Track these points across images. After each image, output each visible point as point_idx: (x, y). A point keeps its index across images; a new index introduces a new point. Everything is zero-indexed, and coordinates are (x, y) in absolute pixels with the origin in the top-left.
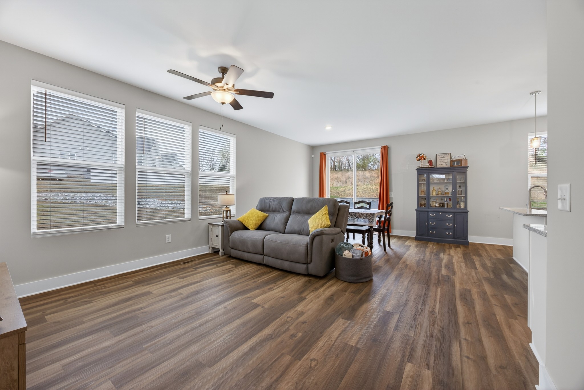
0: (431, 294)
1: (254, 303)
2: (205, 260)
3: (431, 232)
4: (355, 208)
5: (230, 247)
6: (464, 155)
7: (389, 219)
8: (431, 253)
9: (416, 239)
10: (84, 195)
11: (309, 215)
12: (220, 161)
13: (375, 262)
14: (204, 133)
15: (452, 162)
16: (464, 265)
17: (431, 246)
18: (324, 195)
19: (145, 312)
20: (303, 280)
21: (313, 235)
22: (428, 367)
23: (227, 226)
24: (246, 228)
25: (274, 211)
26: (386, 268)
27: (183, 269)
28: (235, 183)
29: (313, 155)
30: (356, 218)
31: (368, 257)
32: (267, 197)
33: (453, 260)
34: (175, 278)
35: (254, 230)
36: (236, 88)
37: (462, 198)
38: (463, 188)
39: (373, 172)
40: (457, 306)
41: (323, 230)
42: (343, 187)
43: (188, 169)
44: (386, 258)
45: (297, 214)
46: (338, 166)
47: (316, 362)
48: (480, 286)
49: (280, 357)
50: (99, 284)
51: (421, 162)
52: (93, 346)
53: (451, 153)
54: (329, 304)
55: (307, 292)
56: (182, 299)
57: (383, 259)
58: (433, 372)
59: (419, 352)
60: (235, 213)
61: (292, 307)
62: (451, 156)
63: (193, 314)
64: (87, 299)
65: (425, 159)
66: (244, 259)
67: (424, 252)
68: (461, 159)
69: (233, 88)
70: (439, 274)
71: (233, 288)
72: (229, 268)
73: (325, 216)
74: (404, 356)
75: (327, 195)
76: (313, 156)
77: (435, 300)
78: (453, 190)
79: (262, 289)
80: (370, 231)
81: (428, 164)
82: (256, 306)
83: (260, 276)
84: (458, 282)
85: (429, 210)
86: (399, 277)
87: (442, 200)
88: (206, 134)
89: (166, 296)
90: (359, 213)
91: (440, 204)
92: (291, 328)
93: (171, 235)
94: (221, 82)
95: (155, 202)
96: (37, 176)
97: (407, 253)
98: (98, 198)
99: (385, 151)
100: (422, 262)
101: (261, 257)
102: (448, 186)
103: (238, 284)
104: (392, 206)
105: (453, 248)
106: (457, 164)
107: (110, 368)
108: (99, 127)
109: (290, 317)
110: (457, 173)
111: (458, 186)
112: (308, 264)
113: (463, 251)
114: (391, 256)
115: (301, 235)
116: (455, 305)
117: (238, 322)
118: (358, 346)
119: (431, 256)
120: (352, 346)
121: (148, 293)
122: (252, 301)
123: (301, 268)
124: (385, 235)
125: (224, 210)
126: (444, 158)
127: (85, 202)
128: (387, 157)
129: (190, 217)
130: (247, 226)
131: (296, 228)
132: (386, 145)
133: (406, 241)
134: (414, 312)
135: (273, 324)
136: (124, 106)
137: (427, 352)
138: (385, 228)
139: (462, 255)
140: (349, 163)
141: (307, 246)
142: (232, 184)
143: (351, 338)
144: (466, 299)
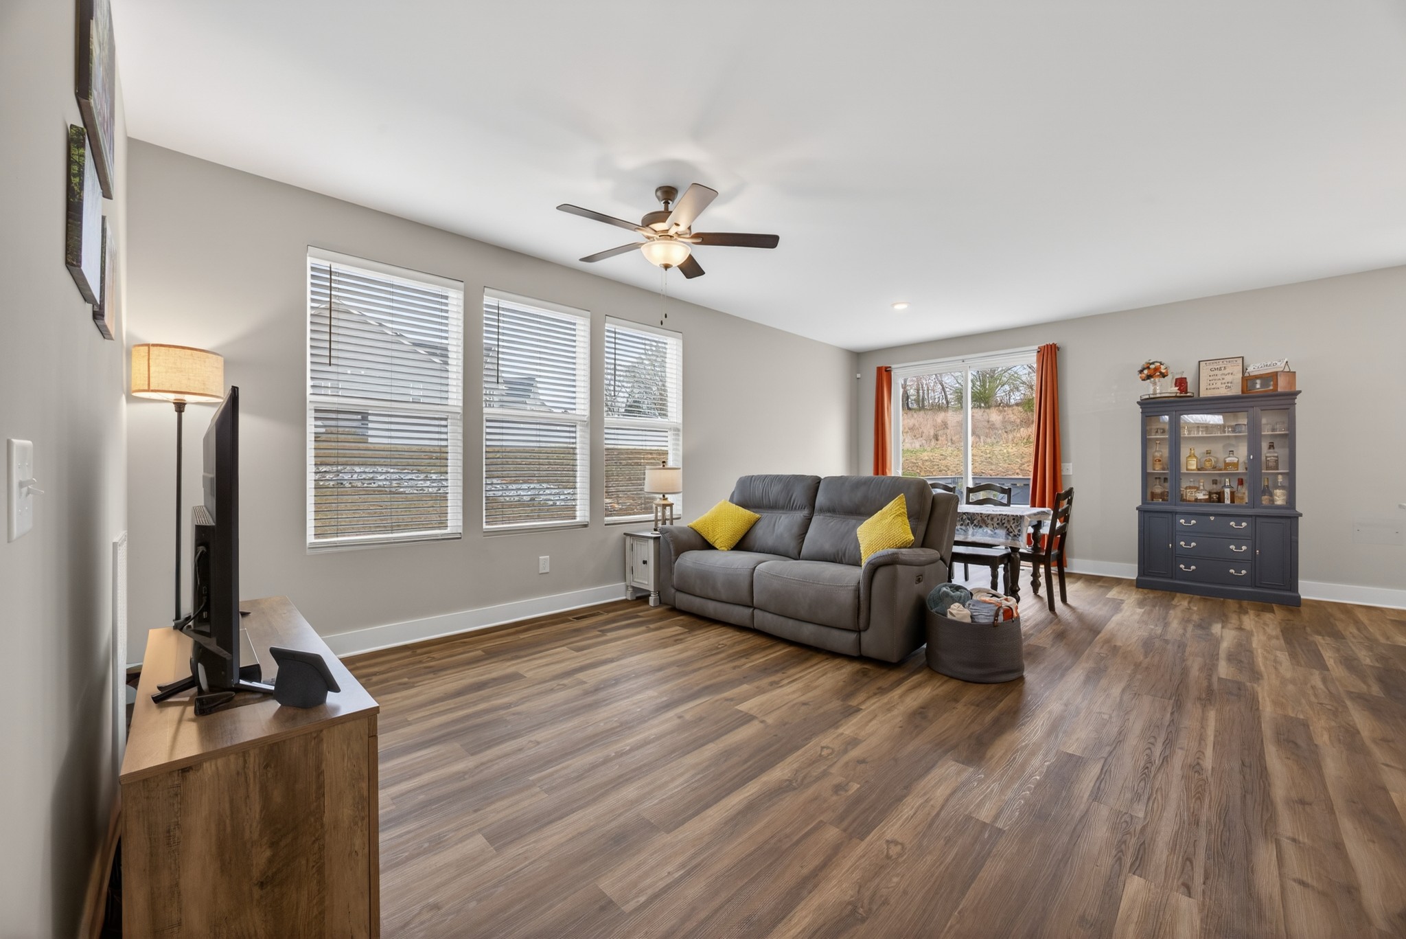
0: (1189, 722)
1: (741, 711)
2: (621, 615)
3: (1182, 566)
4: (968, 503)
5: (673, 586)
6: (1286, 360)
7: (1063, 532)
8: (1185, 621)
9: (1140, 584)
10: (357, 469)
11: (859, 517)
12: (628, 390)
13: (1029, 636)
14: (615, 333)
15: (1247, 380)
16: (1288, 657)
17: (1185, 603)
18: (887, 471)
19: (519, 713)
20: (849, 669)
21: (872, 564)
22: (1188, 890)
23: (669, 540)
24: (708, 546)
25: (773, 507)
26: (1059, 653)
27: (578, 631)
28: (681, 443)
29: (858, 373)
30: (975, 525)
31: (1013, 621)
32: (756, 473)
33: (1251, 643)
34: (565, 648)
35: (728, 550)
36: (694, 231)
37: (1277, 479)
38: (1281, 452)
39: (1009, 410)
40: (1267, 758)
41: (896, 553)
42: (929, 449)
43: (583, 413)
44: (1055, 627)
45: (828, 514)
46: (914, 397)
47: (899, 847)
48: (1337, 711)
49: (815, 829)
50: (419, 651)
51: (1155, 384)
52: (437, 768)
53: (1243, 358)
54: (917, 727)
55: (861, 697)
56: (587, 693)
57: (1049, 631)
58: (1204, 905)
59: (1161, 853)
60: (681, 512)
61: (830, 727)
62: (1245, 364)
63: (615, 725)
64: (406, 680)
65: (1164, 375)
66: (707, 615)
67: (1165, 618)
68: (1277, 372)
69: (688, 231)
70: (1210, 676)
71: (686, 678)
72: (674, 633)
73: (900, 519)
74: (1120, 859)
75: (896, 469)
76: (859, 376)
77: (1202, 739)
78: (1251, 457)
79: (756, 684)
80: (1011, 561)
81: (1176, 389)
82: (748, 718)
83: (748, 654)
84: (1267, 699)
85: (1179, 509)
86: (1095, 675)
87: (1215, 482)
88: (619, 333)
89: (553, 684)
90: (981, 514)
91: (1210, 494)
92: (834, 770)
93: (548, 557)
94: (664, 221)
95: (494, 486)
96: (315, 433)
97: (1113, 618)
98: (383, 477)
99: (1050, 357)
100: (1158, 643)
101: (747, 612)
102: (1233, 445)
103: (700, 669)
104: (1072, 498)
105: (1251, 612)
106: (1262, 386)
107: (476, 811)
108: (381, 325)
109: (827, 748)
110: (1262, 410)
111: (1265, 445)
112: (859, 632)
113: (1282, 620)
114: (1069, 623)
115: (839, 563)
116: (1260, 754)
117: (711, 750)
118: (999, 825)
119: (1185, 629)
120: (984, 825)
121: (515, 677)
122: (736, 707)
123: (844, 640)
124: (1052, 572)
125: (658, 505)
126: (1223, 372)
127: (359, 484)
128: (1055, 374)
129: (588, 519)
130: (711, 540)
131: (828, 547)
132: (1051, 343)
133: (1109, 588)
134: (1142, 764)
135: (789, 759)
136: (461, 285)
137: (1183, 857)
138: (1051, 552)
139: (1279, 630)
140: (943, 389)
141: (858, 590)
142: (674, 444)
143: (980, 805)
144: (1296, 744)
